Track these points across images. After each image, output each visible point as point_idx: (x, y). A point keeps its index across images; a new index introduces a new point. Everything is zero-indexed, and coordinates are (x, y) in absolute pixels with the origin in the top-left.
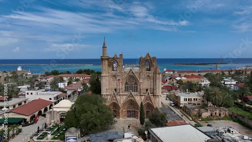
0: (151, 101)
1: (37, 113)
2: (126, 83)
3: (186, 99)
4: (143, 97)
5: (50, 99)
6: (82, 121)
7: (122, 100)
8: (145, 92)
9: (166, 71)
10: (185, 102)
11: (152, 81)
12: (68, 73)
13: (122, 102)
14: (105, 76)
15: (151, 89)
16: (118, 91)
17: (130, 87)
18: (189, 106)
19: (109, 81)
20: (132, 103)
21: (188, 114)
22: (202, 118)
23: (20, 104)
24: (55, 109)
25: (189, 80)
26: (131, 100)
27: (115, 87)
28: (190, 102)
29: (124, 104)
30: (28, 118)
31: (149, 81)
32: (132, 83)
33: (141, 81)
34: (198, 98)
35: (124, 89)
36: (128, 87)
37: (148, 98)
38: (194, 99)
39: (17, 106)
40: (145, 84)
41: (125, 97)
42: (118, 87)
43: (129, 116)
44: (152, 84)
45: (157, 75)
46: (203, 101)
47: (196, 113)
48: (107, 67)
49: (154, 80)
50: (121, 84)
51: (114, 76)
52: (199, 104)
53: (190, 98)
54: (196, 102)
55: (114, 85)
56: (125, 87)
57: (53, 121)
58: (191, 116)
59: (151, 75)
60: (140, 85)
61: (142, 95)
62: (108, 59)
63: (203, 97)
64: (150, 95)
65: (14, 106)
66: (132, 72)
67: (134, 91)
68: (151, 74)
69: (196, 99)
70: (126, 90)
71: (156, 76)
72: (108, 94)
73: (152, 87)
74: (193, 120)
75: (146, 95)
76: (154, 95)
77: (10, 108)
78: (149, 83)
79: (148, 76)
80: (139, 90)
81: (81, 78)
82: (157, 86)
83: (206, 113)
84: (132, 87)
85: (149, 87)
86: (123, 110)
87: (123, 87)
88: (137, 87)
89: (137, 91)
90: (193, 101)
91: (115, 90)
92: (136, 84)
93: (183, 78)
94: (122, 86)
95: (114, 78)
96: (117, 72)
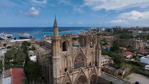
0: (96, 74)
2: (76, 61)
4: (90, 71)
7: (74, 78)
11: (95, 55)
13: (74, 80)
27: (66, 67)
28: (103, 64)
31: (92, 56)
32: (80, 60)
33: (87, 57)
34: (107, 60)
37: (94, 71)
40: (89, 59)
41: (77, 74)
42: (69, 66)
44: (94, 58)
51: (65, 56)
52: (108, 64)
55: (64, 65)
56: (75, 65)
59: (94, 51)
60: (86, 61)
63: (110, 59)
66: (81, 50)
67: (83, 67)
70: (75, 68)
72: (62, 76)
75: (92, 68)
76: (97, 67)
80: (85, 65)
83: (124, 72)
84: (80, 63)
85: (92, 61)
88: (83, 63)
91: (66, 70)
92: (83, 60)
95: (64, 58)
96: (68, 52)
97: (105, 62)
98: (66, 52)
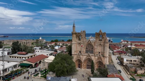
0: (102, 60)
1: (39, 62)
2: (87, 48)
3: (128, 60)
4: (96, 57)
5: (47, 55)
6: (56, 69)
7: (83, 58)
8: (98, 54)
9: (123, 41)
10: (127, 62)
12: (63, 41)
13: (83, 59)
14: (74, 44)
15: (102, 52)
16: (81, 53)
17: (89, 50)
18: (129, 65)
19: (76, 47)
20: (90, 60)
21: (127, 70)
22: (137, 74)
23: (31, 57)
24: (45, 61)
25: (137, 47)
26: (89, 58)
27: (80, 50)
28: (130, 62)
29: (85, 61)
30: (33, 64)
31: (101, 48)
32: (90, 48)
33: (96, 47)
34: (137, 60)
37: (99, 58)
38: (134, 61)
39: (30, 57)
40: (98, 49)
41: (85, 56)
42: (82, 50)
43: (88, 68)
45: (106, 44)
46: (141, 63)
47: (133, 70)
48: (75, 38)
49: (104, 46)
50: (83, 48)
51: (79, 44)
52: (138, 64)
53: (131, 60)
54: (135, 63)
55: (79, 48)
56: (86, 50)
57: (44, 67)
58: (129, 72)
59: (102, 44)
60: (95, 50)
61: (96, 56)
62: (76, 34)
63: (141, 59)
64: (101, 56)
65: (28, 58)
66: (90, 42)
67: (91, 53)
69: (136, 61)
70: (86, 52)
71: (105, 44)
72: (75, 54)
73: (103, 51)
74: (130, 75)
75: (98, 56)
76: (103, 57)
77: (26, 58)
79: (100, 44)
80: (94, 52)
81: (69, 44)
82: (106, 51)
83: (141, 71)
84: (90, 51)
85: (101, 51)
86: (84, 64)
88: (93, 51)
89: (93, 53)
90: (133, 62)
92: (92, 49)
93: (133, 46)
94: (84, 50)
95: (79, 45)
96: (81, 41)
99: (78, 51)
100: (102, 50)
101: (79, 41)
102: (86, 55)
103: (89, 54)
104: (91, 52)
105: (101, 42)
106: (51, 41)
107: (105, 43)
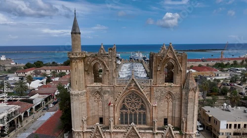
2: (124, 107)
3: (230, 125)
8: (162, 125)
10: (229, 131)
11: (177, 103)
14: (77, 95)
15: (173, 118)
17: (131, 114)
19: (88, 104)
27: (101, 114)
31: (171, 103)
32: (135, 107)
33: (154, 103)
35: (118, 119)
36: (126, 114)
40: (161, 109)
42: (107, 114)
44: (177, 109)
45: (191, 94)
48: (82, 75)
50: (112, 108)
51: (98, 92)
55: (97, 109)
56: (122, 115)
59: (176, 91)
60: (151, 111)
61: (157, 133)
62: (84, 58)
64: (173, 132)
66: (136, 85)
67: (140, 123)
68: (175, 88)
71: (187, 94)
72: (85, 130)
73: (177, 115)
75: (165, 132)
76: (181, 134)
78: (170, 107)
79: (170, 93)
80: (149, 120)
82: (189, 116)
84: (135, 114)
85: (170, 114)
87: (117, 115)
88: (145, 115)
89: (145, 123)
91: (101, 121)
92: (143, 108)
94: (114, 114)
95: (98, 96)
96: (105, 85)
97: (242, 126)
98: (99, 84)
99: (94, 117)
100: (173, 111)
101: (95, 84)
102: (122, 133)
103: (133, 129)
104: (140, 119)
105: (173, 85)
106: (26, 65)
107: (187, 88)
